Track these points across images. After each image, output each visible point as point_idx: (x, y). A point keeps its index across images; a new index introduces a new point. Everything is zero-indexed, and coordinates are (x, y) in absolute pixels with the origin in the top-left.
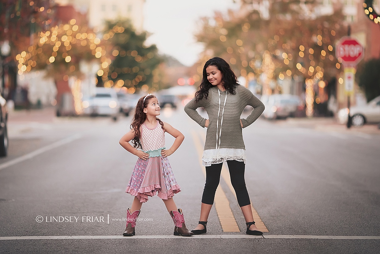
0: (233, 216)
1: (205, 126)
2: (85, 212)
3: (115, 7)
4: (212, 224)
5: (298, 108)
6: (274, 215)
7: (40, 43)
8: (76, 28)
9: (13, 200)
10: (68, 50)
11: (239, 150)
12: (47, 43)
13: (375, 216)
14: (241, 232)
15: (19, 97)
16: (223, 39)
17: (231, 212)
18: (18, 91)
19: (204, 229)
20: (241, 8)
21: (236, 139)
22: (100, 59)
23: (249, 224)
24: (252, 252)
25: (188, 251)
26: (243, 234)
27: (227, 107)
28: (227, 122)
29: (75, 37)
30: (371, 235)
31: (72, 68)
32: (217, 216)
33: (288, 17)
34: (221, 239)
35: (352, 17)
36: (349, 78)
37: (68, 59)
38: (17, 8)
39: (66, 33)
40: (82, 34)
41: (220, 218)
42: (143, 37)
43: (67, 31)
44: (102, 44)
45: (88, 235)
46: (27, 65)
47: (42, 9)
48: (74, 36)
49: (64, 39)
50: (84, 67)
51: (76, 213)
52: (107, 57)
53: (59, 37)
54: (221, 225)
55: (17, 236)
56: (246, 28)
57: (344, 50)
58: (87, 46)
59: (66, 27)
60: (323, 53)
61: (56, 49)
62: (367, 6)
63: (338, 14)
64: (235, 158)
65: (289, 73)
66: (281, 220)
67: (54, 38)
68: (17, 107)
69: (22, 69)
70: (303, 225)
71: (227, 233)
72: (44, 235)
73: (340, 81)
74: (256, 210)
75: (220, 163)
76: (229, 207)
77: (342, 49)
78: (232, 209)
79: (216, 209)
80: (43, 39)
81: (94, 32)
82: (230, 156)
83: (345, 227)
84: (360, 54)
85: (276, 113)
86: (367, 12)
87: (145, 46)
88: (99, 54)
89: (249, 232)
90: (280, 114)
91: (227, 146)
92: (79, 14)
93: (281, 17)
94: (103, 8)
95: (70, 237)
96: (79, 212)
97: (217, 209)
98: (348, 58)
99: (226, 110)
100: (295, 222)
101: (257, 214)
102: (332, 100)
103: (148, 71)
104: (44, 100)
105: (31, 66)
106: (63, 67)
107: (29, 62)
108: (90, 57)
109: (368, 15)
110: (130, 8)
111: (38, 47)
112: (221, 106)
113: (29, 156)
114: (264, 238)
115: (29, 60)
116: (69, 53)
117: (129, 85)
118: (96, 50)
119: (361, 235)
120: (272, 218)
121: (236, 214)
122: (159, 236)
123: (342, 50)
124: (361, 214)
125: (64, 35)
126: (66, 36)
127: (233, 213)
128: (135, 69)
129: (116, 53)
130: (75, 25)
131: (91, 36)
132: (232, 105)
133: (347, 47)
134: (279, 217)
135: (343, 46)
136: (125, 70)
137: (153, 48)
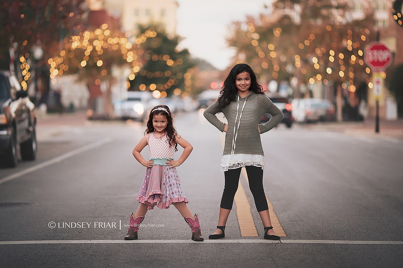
0: (253, 221)
1: (224, 130)
2: (107, 216)
3: (148, 12)
4: (231, 229)
5: (328, 111)
6: (294, 220)
7: (72, 47)
8: (107, 33)
9: (37, 204)
10: (99, 54)
11: (257, 156)
12: (79, 47)
13: (393, 220)
14: (259, 237)
15: (52, 100)
16: (255, 43)
17: (252, 217)
18: (51, 95)
19: (222, 234)
20: (273, 13)
21: (253, 145)
22: (131, 63)
23: (267, 229)
24: (268, 257)
25: (204, 256)
26: (261, 238)
27: (245, 113)
28: (244, 128)
29: (107, 42)
30: (388, 240)
31: (104, 72)
32: (237, 221)
33: (319, 22)
34: (238, 244)
35: (384, 22)
36: (378, 82)
37: (100, 63)
38: (47, 13)
39: (98, 38)
40: (113, 39)
41: (239, 223)
42: (175, 42)
43: (99, 35)
44: (134, 48)
45: (107, 239)
46: (59, 69)
47: (71, 15)
48: (105, 40)
49: (96, 43)
50: (116, 72)
51: (98, 217)
52: (138, 61)
53: (91, 41)
54: (240, 230)
55: (37, 240)
56: (277, 32)
57: (373, 55)
58: (119, 50)
59: (98, 32)
60: (353, 58)
61: (87, 53)
62: (396, 11)
63: (370, 19)
64: (252, 163)
65: (319, 77)
66: (300, 225)
67: (85, 43)
68: (50, 111)
69: (54, 73)
70: (321, 230)
71: (245, 238)
72: (63, 239)
73: (370, 85)
74: (276, 214)
75: (236, 168)
76: (250, 211)
77: (370, 54)
78: (253, 214)
79: (236, 213)
80: (75, 44)
81: (126, 36)
82: (247, 161)
83: (362, 232)
84: (388, 59)
85: (306, 117)
86: (396, 17)
87: (176, 51)
88: (130, 58)
89: (267, 237)
90: (311, 118)
91: (244, 151)
92: (112, 18)
93: (312, 22)
94: (137, 12)
95: (89, 242)
96: (101, 216)
97: (238, 214)
98: (377, 63)
99: (244, 116)
100: (314, 227)
101: (277, 218)
102: (363, 104)
103: (179, 75)
104: (76, 103)
105: (63, 70)
106: (95, 72)
107: (61, 66)
108: (121, 61)
109: (397, 21)
110: (163, 13)
111: (69, 51)
112: (239, 111)
113: (57, 160)
114: (281, 242)
115: (61, 64)
116: (100, 57)
117: (161, 89)
118: (128, 54)
119: (378, 240)
120: (291, 222)
121: (256, 219)
122: (178, 240)
123: (371, 56)
124: (380, 219)
125: (95, 39)
126: (98, 41)
127: (253, 218)
128: (167, 73)
129: (147, 57)
130: (106, 29)
131: (123, 41)
132: (250, 112)
133: (375, 52)
134: (298, 222)
135: (372, 51)
136: (158, 74)
137: (185, 52)
